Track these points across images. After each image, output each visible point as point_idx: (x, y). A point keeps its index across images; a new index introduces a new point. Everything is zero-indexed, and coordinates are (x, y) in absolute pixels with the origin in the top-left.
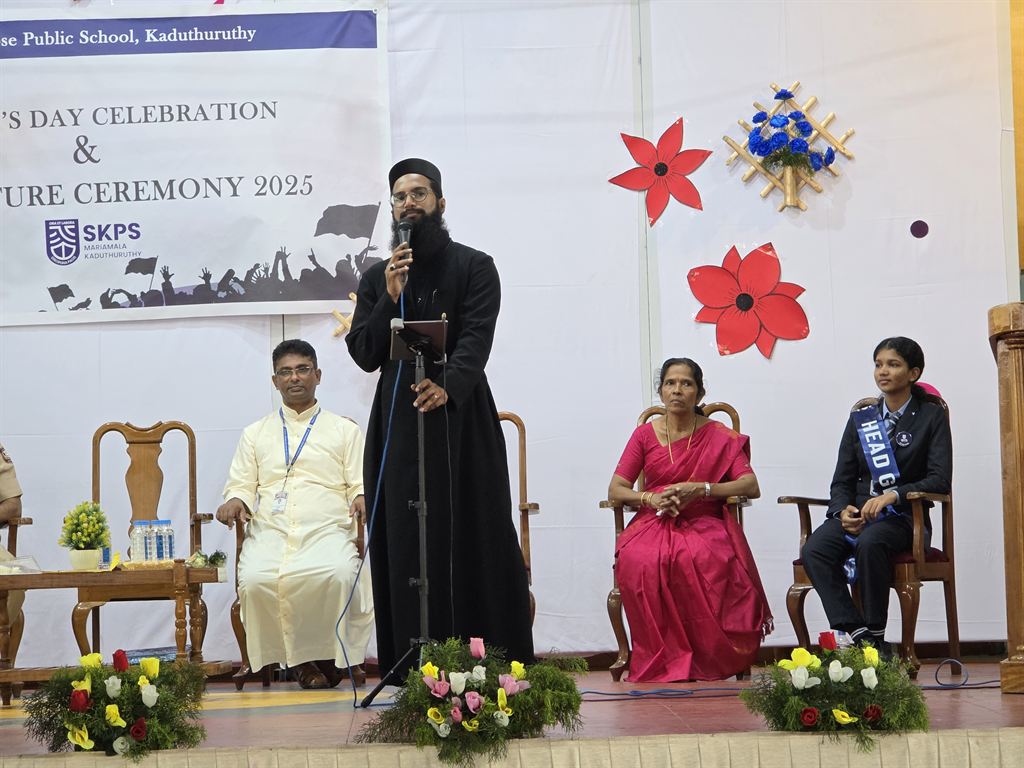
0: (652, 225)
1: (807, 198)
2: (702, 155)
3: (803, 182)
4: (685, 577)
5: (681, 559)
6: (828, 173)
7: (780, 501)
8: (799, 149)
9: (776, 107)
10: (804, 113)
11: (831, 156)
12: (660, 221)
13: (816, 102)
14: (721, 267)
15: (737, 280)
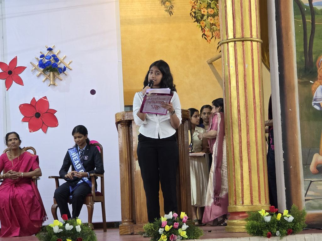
0: (7, 90)
1: (57, 82)
2: (24, 68)
3: (56, 77)
4: (18, 203)
5: (17, 197)
6: (64, 74)
7: (49, 177)
8: (54, 66)
9: (47, 53)
10: (56, 55)
11: (65, 69)
12: (10, 89)
13: (60, 52)
14: (30, 104)
15: (35, 108)
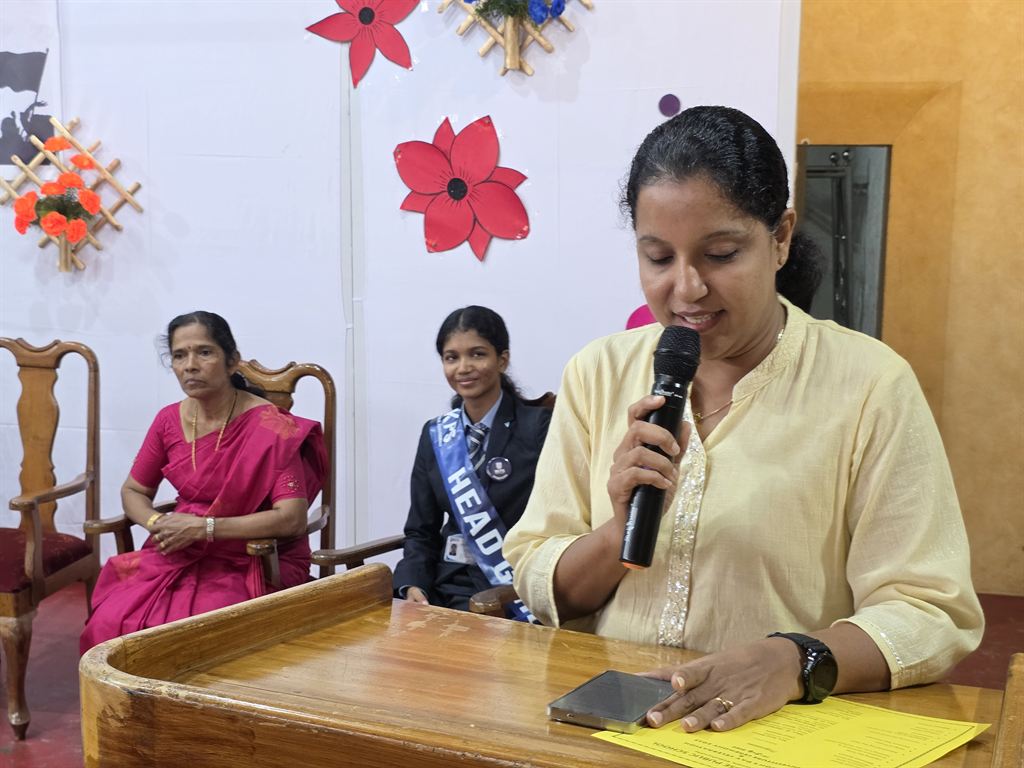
0: (355, 84)
1: (534, 58)
3: (530, 38)
6: (562, 26)
11: (558, 6)
14: (431, 143)
15: (449, 161)
